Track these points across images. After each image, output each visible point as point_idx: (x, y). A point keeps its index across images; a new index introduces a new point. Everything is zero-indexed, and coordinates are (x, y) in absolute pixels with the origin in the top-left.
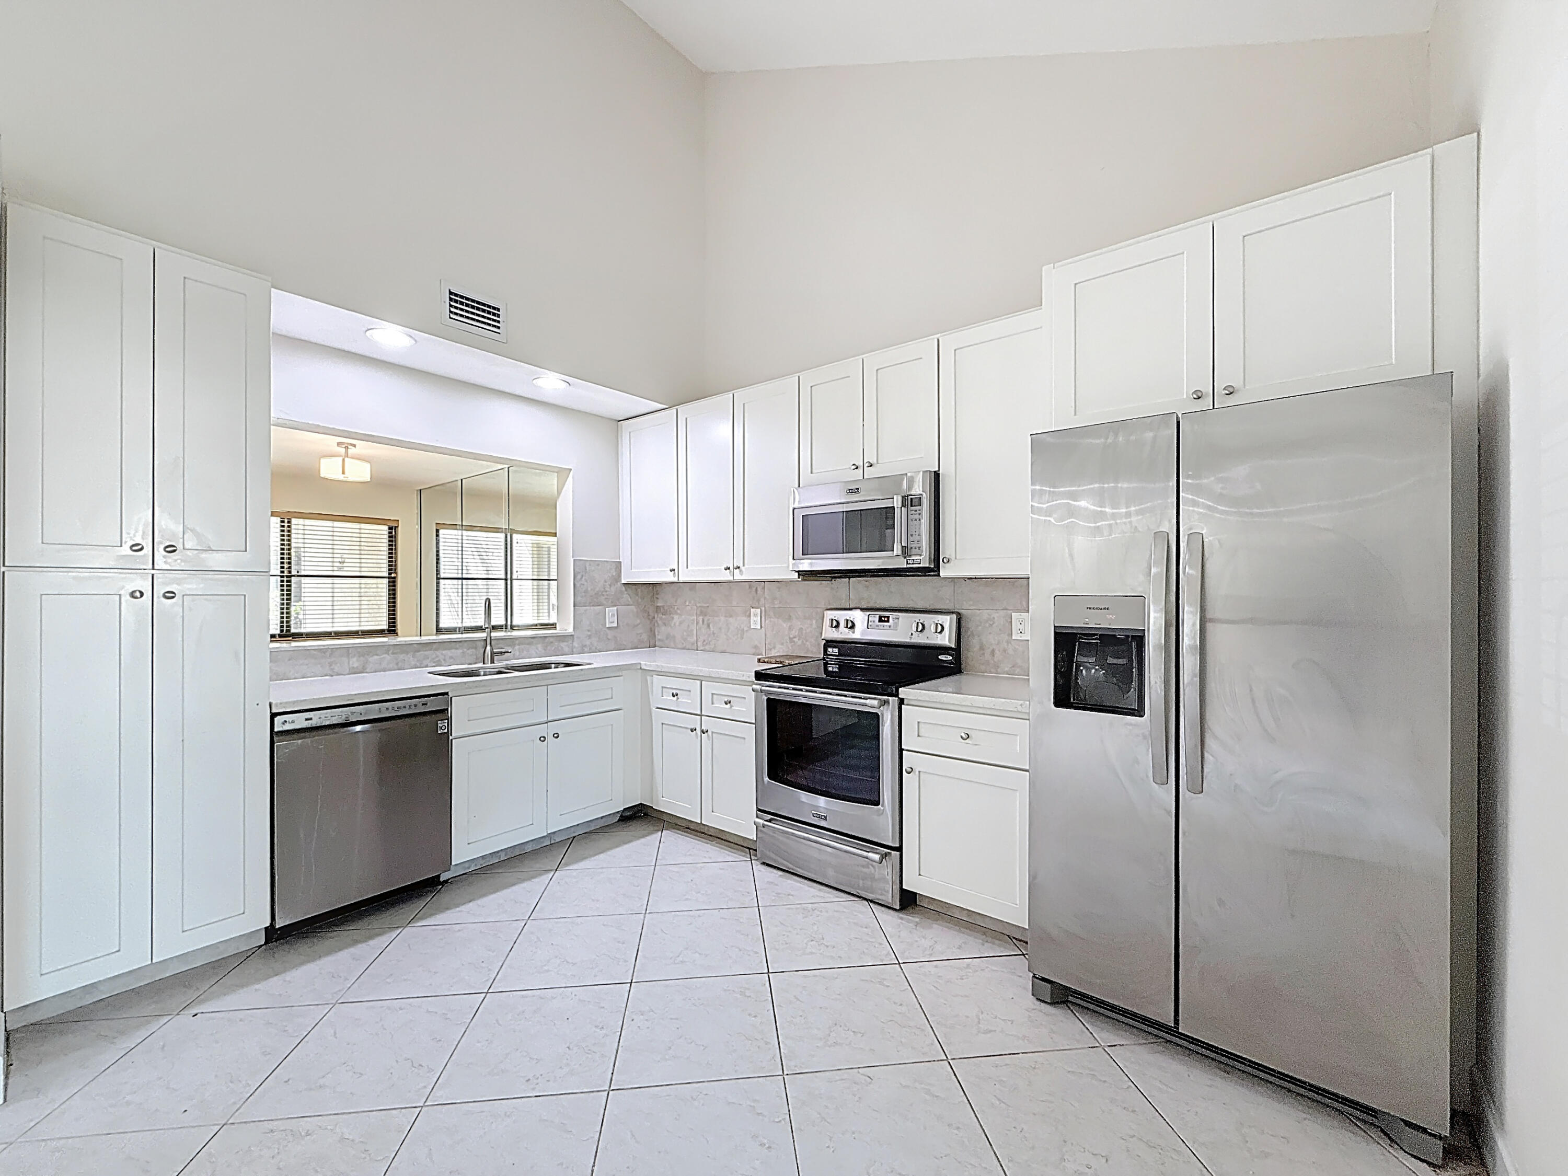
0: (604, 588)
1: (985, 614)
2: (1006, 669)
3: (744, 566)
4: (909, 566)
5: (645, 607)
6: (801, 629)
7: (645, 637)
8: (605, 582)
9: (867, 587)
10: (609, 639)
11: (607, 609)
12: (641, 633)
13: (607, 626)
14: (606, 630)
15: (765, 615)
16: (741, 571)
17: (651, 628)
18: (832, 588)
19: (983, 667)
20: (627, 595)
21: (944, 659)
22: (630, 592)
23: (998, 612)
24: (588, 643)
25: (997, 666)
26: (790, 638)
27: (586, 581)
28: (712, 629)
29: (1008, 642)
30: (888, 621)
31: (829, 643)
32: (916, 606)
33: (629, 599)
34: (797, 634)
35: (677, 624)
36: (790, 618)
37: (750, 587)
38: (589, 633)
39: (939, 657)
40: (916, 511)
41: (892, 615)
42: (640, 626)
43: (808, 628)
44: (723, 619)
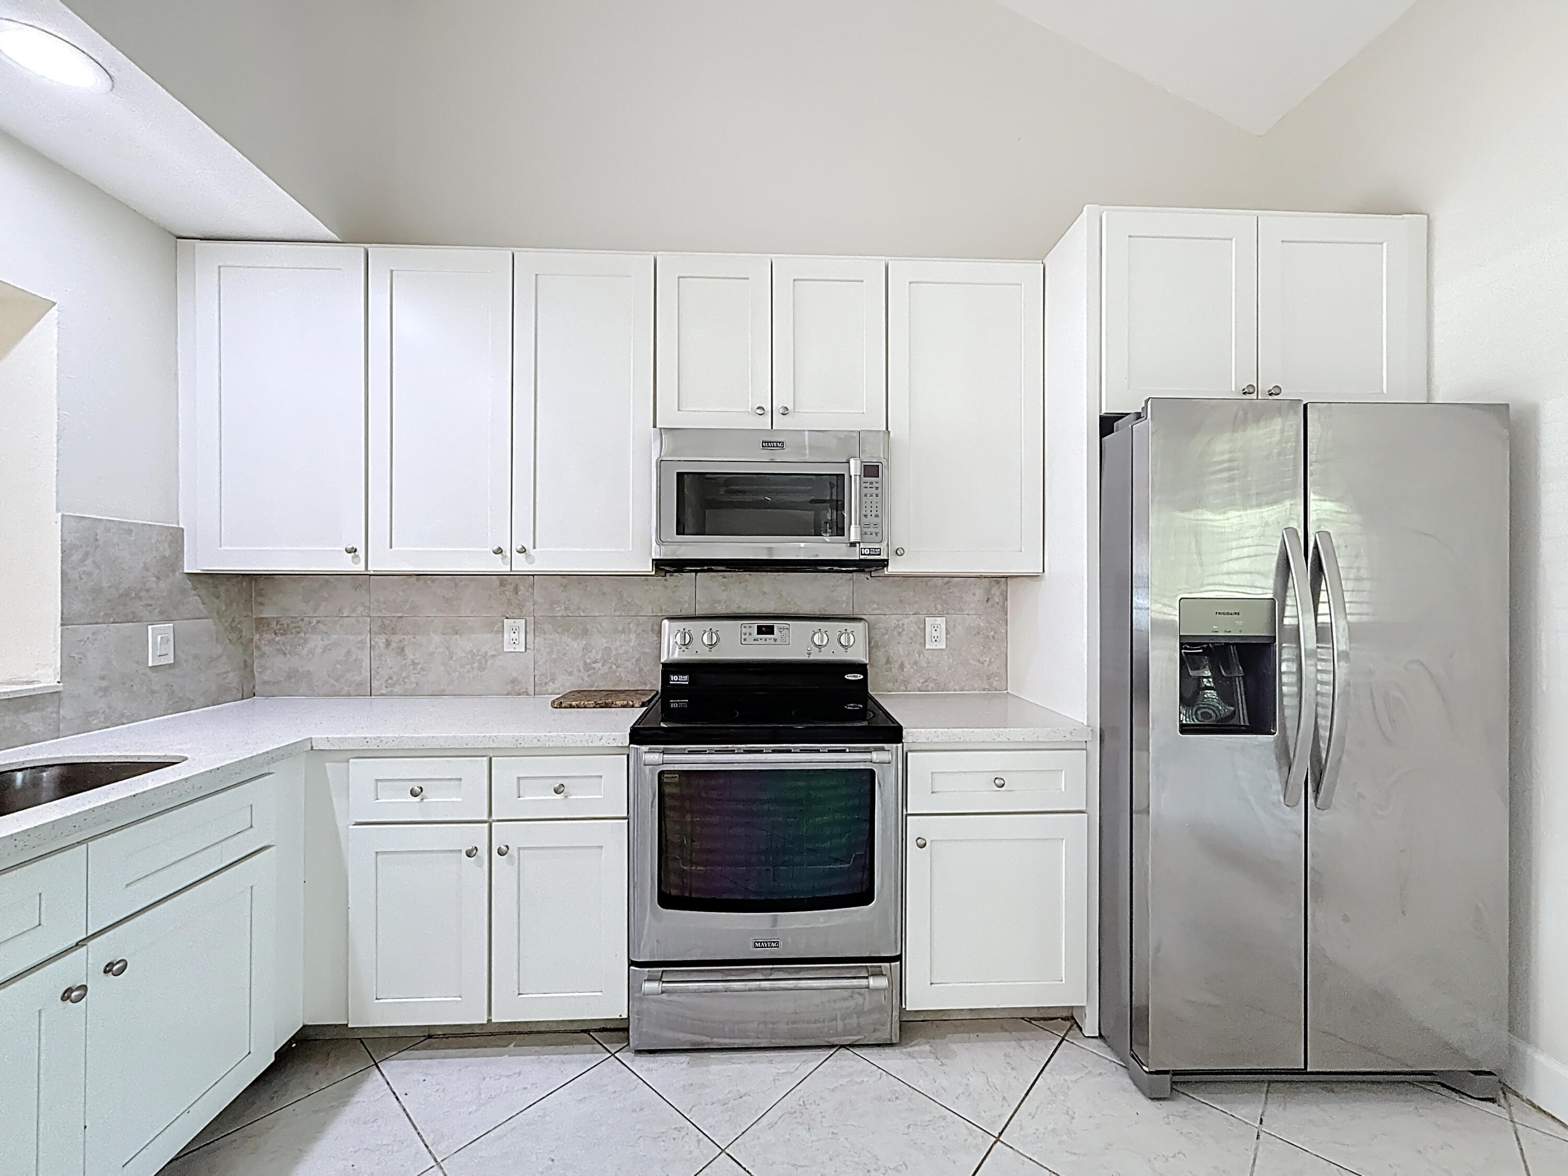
0: (144, 583)
1: (893, 621)
2: (919, 685)
3: (534, 548)
4: (862, 557)
5: (233, 621)
6: (607, 649)
7: (233, 678)
8: (146, 569)
9: (726, 585)
10: (153, 692)
11: (150, 627)
12: (227, 672)
13: (150, 664)
14: (148, 671)
15: (535, 628)
16: (528, 556)
17: (245, 661)
18: (666, 587)
19: (890, 685)
20: (197, 598)
21: (851, 678)
22: (203, 592)
23: (907, 617)
24: (101, 705)
25: (905, 682)
26: (585, 663)
27: (98, 567)
28: (411, 657)
29: (919, 653)
30: (772, 633)
31: (670, 669)
32: (801, 612)
33: (201, 606)
34: (599, 657)
35: (319, 650)
36: (585, 632)
37: (502, 584)
38: (104, 683)
39: (846, 677)
40: (871, 483)
41: (777, 624)
42: (224, 659)
43: (621, 646)
44: (437, 638)
